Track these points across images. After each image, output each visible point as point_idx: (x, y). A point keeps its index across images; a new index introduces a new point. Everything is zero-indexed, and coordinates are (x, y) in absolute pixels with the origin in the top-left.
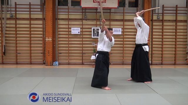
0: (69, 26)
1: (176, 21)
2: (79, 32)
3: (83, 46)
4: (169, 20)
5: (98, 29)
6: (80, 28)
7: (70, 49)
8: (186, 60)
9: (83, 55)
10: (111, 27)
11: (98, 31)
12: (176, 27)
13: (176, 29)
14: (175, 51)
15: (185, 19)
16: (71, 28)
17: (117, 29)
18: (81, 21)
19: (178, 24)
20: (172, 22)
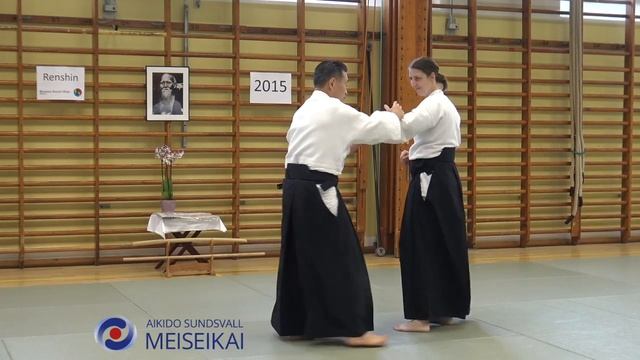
0: (24, 55)
1: (524, 44)
2: (78, 92)
3: (102, 162)
4: (496, 41)
5: (179, 78)
6: (83, 69)
7: (26, 180)
8: (567, 223)
9: (102, 212)
10: (244, 65)
11: (179, 86)
12: (526, 73)
13: (526, 82)
14: (524, 184)
15: (560, 38)
16: (32, 69)
17: (271, 77)
18: (90, 29)
19: (536, 58)
20: (507, 47)
